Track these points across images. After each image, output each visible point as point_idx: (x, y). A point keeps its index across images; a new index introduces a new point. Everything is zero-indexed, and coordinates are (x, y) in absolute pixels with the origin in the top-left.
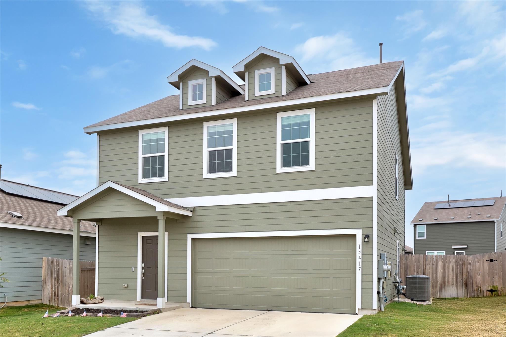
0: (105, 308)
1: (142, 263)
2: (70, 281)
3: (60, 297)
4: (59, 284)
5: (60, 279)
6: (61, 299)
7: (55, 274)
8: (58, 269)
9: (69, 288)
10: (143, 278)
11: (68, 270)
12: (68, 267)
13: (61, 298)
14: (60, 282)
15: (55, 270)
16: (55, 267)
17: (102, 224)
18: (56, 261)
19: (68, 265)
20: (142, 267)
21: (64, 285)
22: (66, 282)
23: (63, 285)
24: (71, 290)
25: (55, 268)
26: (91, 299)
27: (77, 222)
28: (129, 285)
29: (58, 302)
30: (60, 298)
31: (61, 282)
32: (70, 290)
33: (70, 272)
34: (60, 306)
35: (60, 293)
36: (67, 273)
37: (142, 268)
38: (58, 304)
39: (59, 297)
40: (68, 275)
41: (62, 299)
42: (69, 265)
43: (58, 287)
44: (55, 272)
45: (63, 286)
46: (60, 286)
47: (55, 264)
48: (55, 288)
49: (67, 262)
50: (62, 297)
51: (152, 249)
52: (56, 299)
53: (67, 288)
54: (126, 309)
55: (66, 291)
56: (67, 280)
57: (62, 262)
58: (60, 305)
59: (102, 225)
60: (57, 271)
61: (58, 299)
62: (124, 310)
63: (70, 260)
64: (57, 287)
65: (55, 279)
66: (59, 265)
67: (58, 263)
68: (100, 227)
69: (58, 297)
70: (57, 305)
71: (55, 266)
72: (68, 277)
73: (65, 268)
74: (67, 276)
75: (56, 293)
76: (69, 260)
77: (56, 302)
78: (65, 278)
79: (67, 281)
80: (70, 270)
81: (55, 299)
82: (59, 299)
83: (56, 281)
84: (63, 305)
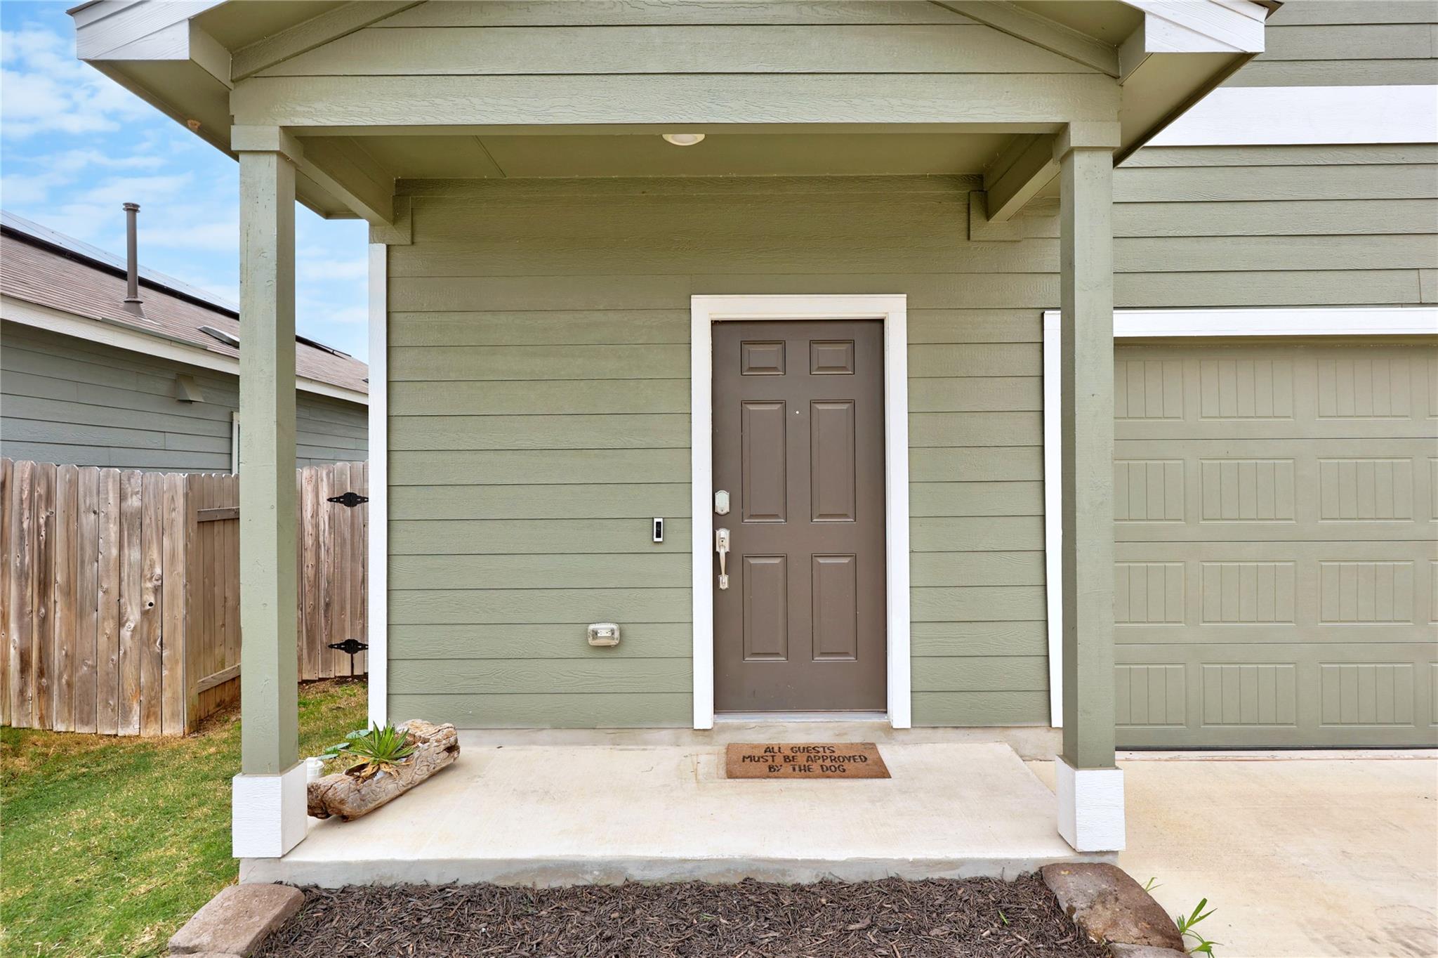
0: (576, 867)
1: (714, 491)
2: (124, 584)
3: (60, 677)
4: (51, 605)
5: (59, 576)
6: (65, 687)
7: (22, 550)
8: (42, 521)
9: (120, 623)
10: (724, 581)
11: (113, 529)
12: (113, 510)
13: (69, 684)
14: (56, 595)
15: (25, 525)
16: (21, 509)
17: (413, 235)
18: (26, 475)
19: (111, 501)
20: (715, 513)
21: (88, 608)
22: (101, 594)
23: (80, 608)
24: (132, 637)
25: (21, 514)
26: (384, 768)
27: (279, 153)
28: (630, 630)
29: (49, 707)
30: (64, 681)
31: (68, 592)
32: (129, 634)
33: (129, 535)
34: (60, 727)
35: (57, 656)
36: (108, 542)
37: (718, 520)
38: (50, 717)
39: (50, 678)
40: (115, 552)
41: (77, 685)
42: (122, 497)
43: (44, 621)
44: (22, 538)
45: (81, 615)
46: (58, 615)
47: (22, 491)
48: (21, 628)
49: (106, 482)
50: (70, 676)
51: (784, 403)
52: (31, 691)
53: (109, 626)
54: (784, 873)
55: (103, 640)
56: (110, 583)
57: (73, 484)
58: (63, 722)
59: (413, 243)
60: (39, 534)
61: (44, 692)
62: (760, 879)
63: (127, 471)
64: (35, 620)
65: (23, 575)
66: (49, 499)
67: (41, 490)
68: (396, 254)
69: (44, 680)
70: (36, 725)
71: (26, 505)
72: (113, 564)
73: (92, 515)
74: (107, 561)
75: (30, 656)
76: (117, 470)
77: (33, 707)
78: (90, 571)
79: (105, 586)
80: (125, 527)
81: (22, 692)
82: (56, 687)
83: (31, 591)
84: (85, 721)
